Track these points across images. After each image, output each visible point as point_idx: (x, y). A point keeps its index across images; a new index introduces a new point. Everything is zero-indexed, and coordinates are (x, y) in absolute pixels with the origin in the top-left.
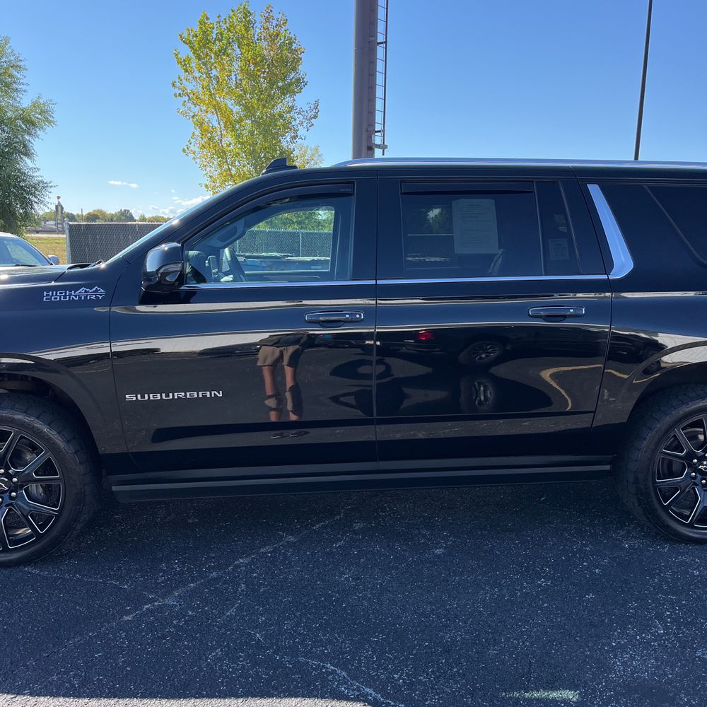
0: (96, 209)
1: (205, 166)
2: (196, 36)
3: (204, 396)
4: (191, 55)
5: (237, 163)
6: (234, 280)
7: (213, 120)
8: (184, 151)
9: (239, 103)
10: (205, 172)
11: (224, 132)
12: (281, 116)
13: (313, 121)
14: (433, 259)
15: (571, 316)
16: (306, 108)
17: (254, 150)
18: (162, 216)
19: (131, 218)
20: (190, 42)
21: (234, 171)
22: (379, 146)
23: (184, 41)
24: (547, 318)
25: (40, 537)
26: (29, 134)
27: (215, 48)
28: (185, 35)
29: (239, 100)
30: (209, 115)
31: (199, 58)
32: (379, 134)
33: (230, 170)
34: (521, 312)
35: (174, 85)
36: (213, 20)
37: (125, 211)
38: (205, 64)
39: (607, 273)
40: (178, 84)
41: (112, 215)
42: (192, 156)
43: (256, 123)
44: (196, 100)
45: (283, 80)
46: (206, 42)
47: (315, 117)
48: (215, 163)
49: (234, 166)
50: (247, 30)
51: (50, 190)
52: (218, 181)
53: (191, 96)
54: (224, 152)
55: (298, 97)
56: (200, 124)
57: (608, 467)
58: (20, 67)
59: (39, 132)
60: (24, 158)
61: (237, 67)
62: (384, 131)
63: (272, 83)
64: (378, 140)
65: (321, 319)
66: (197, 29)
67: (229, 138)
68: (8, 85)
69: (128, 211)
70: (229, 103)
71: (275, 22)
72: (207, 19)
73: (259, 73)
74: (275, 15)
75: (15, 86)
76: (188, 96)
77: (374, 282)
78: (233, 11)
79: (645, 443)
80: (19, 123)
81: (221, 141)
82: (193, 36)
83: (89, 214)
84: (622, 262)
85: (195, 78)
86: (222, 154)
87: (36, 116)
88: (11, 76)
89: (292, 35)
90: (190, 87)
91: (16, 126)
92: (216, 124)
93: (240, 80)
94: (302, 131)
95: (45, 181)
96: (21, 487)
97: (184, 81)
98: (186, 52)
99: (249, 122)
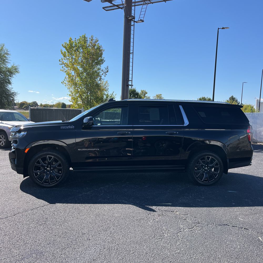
0: (24, 101)
1: (69, 88)
2: (68, 45)
3: (95, 150)
4: (66, 51)
5: (80, 87)
6: (101, 125)
7: (73, 73)
8: (62, 83)
9: (81, 67)
10: (69, 90)
11: (76, 77)
12: (96, 72)
13: (107, 73)
14: (147, 121)
15: (175, 134)
16: (104, 69)
17: (86, 83)
18: (48, 104)
19: (37, 104)
20: (66, 47)
21: (79, 90)
22: (130, 85)
23: (64, 47)
24: (170, 134)
25: (57, 181)
26: (11, 76)
27: (74, 49)
28: (64, 45)
29: (82, 66)
30: (71, 71)
31: (68, 52)
32: (130, 81)
33: (78, 90)
34: (164, 133)
35: (60, 61)
36: (73, 40)
37: (35, 102)
38: (70, 54)
39: (183, 125)
40: (61, 60)
41: (30, 104)
42: (65, 84)
43: (88, 74)
44: (67, 66)
45: (97, 60)
46: (71, 47)
47: (107, 72)
48: (73, 87)
49: (80, 88)
50: (85, 43)
51: (17, 95)
52: (74, 93)
53: (65, 64)
54: (76, 83)
55: (102, 65)
56: (68, 74)
57: (184, 168)
58: (8, 54)
59: (14, 76)
60: (9, 84)
61: (81, 55)
62: (132, 80)
63: (93, 61)
64: (130, 83)
65: (121, 133)
66: (68, 43)
67: (78, 79)
68: (4, 60)
69: (36, 102)
70: (78, 67)
71: (94, 41)
72: (72, 40)
73: (89, 58)
74: (94, 38)
75: (6, 60)
76: (64, 64)
77: (132, 126)
78: (80, 37)
79: (192, 162)
80: (7, 73)
81: (75, 80)
82: (67, 45)
83: (21, 103)
84: (186, 122)
85: (67, 59)
86: (75, 84)
87: (13, 70)
88: (5, 57)
89: (100, 45)
90: (65, 61)
91: (6, 74)
92: (74, 74)
93: (83, 60)
94: (103, 77)
95: (15, 92)
96: (53, 170)
97: (63, 60)
98: (64, 50)
99: (85, 74)
